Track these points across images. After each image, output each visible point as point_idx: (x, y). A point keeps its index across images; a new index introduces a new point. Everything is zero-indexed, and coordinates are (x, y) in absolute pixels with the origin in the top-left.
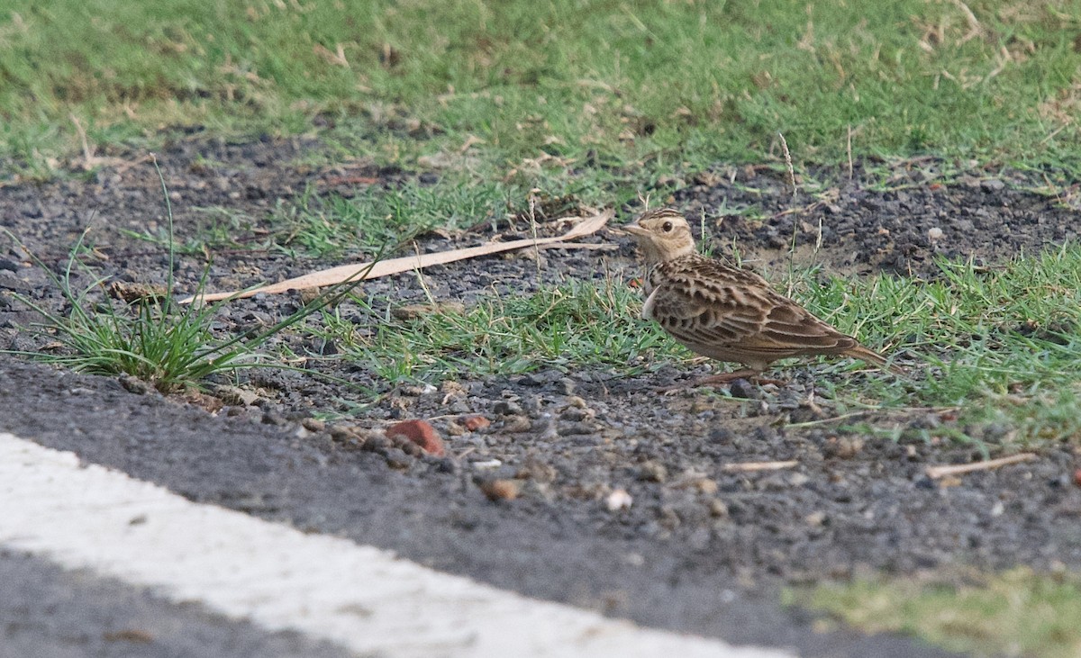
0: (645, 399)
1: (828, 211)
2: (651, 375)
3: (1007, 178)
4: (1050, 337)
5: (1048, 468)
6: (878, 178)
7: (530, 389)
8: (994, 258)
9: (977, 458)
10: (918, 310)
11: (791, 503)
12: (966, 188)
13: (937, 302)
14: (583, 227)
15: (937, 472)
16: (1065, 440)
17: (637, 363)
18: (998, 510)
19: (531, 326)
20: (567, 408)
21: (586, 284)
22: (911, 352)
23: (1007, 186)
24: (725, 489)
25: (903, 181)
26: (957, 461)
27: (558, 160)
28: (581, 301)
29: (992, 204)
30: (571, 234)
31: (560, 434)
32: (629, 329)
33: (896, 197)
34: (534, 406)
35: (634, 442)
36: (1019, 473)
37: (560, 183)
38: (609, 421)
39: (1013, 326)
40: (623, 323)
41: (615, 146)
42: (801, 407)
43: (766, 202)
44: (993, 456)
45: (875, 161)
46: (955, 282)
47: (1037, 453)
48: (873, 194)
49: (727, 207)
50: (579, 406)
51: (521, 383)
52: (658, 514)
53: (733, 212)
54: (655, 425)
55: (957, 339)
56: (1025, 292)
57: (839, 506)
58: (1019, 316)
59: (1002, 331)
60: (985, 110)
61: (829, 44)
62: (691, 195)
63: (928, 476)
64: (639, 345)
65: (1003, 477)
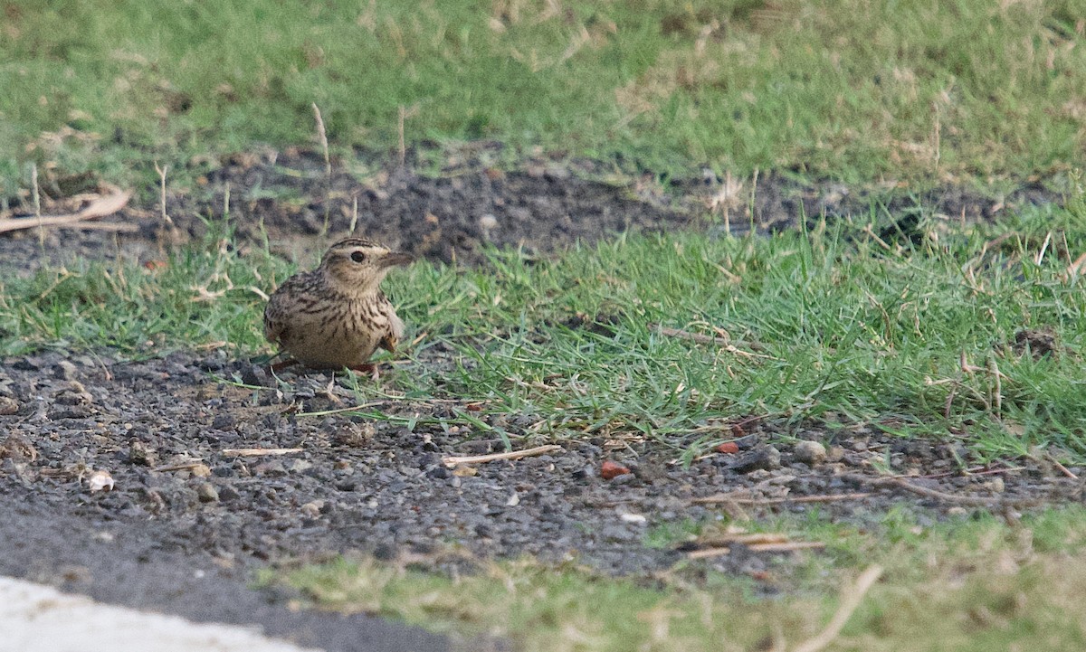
0: (150, 385)
1: (372, 196)
2: (160, 361)
3: (574, 167)
4: (597, 329)
5: (574, 461)
6: (431, 163)
7: (26, 373)
8: (550, 250)
9: (498, 448)
10: (458, 298)
11: (290, 489)
12: (528, 176)
13: (479, 291)
14: (102, 206)
15: (451, 462)
16: (596, 432)
17: (145, 348)
18: (514, 501)
19: (32, 307)
20: (63, 392)
21: (96, 265)
22: (447, 344)
23: (573, 175)
24: (219, 473)
25: (459, 166)
26: (475, 451)
27: (81, 136)
28: (91, 282)
29: (554, 194)
30: (88, 213)
31: (49, 417)
32: (140, 312)
33: (448, 182)
34: (28, 390)
35: (129, 426)
36: (541, 466)
37: (82, 159)
38: (107, 406)
39: (561, 319)
40: (134, 306)
41: (145, 123)
42: (317, 395)
43: (307, 186)
44: (515, 447)
45: (429, 144)
46: (502, 270)
47: (564, 445)
48: (424, 180)
49: (263, 187)
50: (77, 391)
51: (16, 366)
52: (143, 497)
53: (269, 194)
54: (156, 411)
55: (499, 332)
56: (577, 283)
57: (342, 494)
58: (569, 308)
59: (548, 324)
60: (557, 95)
61: (391, 22)
62: (224, 177)
63: (442, 465)
64: (149, 329)
65: (524, 469)
